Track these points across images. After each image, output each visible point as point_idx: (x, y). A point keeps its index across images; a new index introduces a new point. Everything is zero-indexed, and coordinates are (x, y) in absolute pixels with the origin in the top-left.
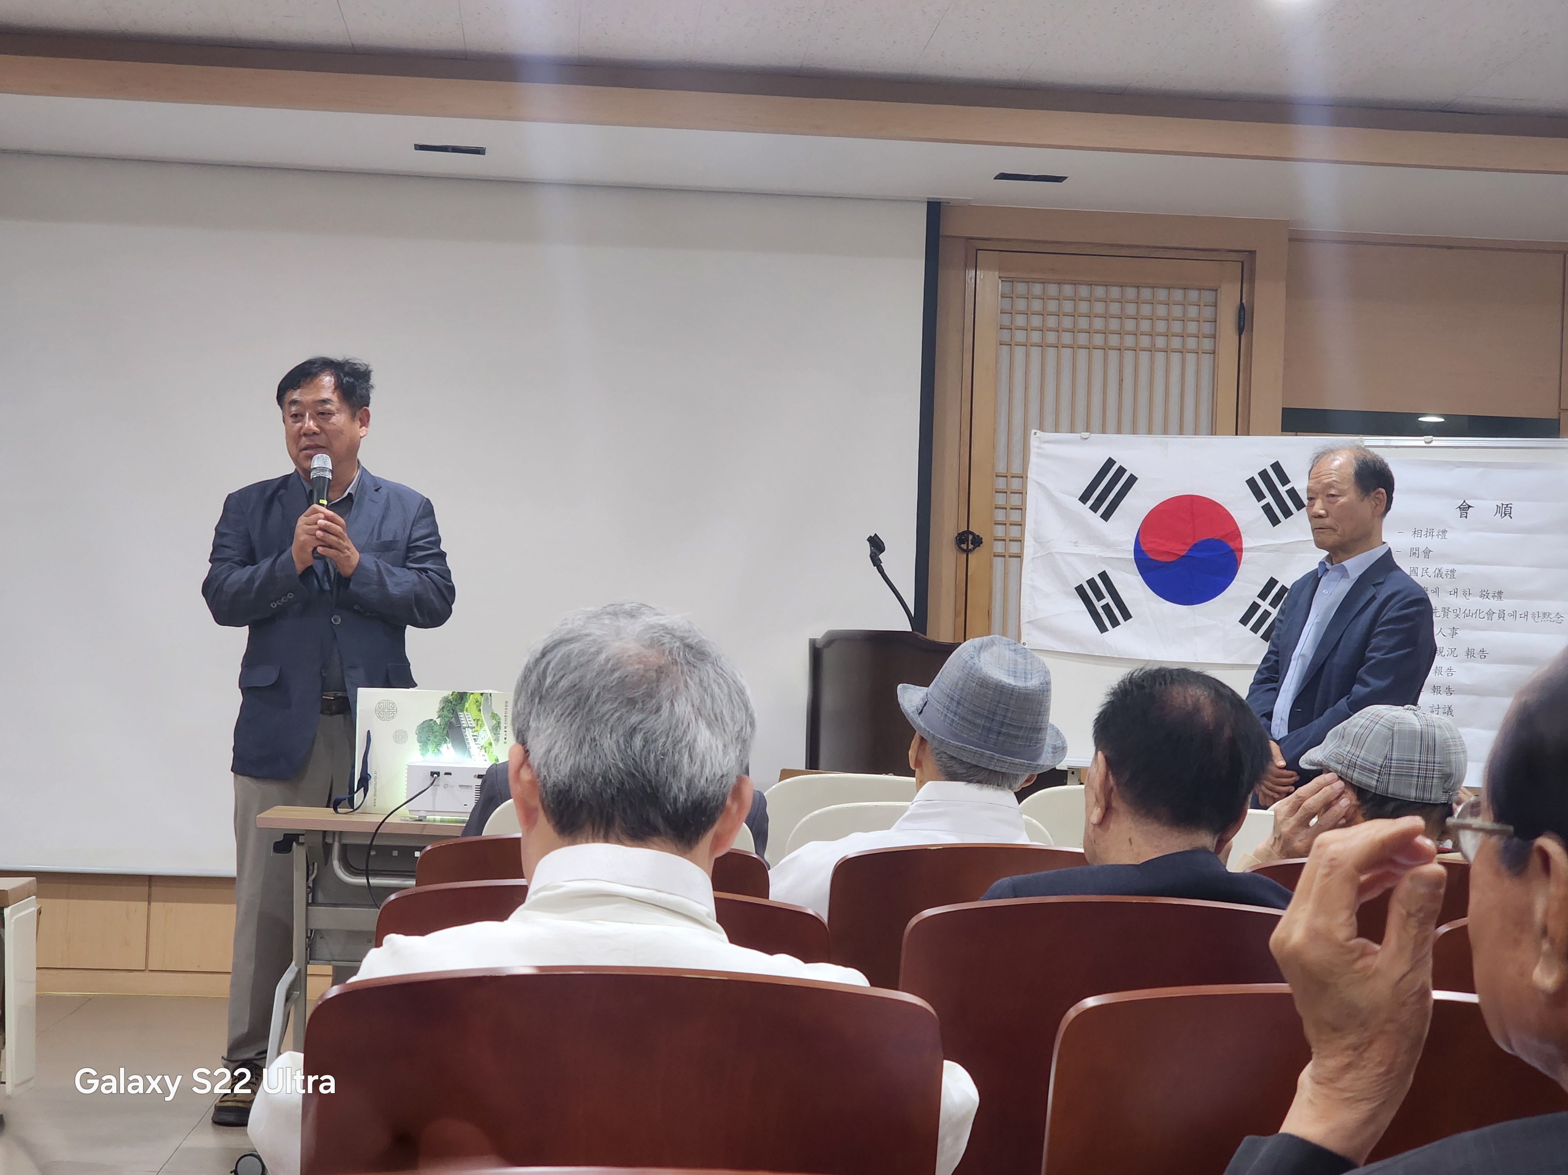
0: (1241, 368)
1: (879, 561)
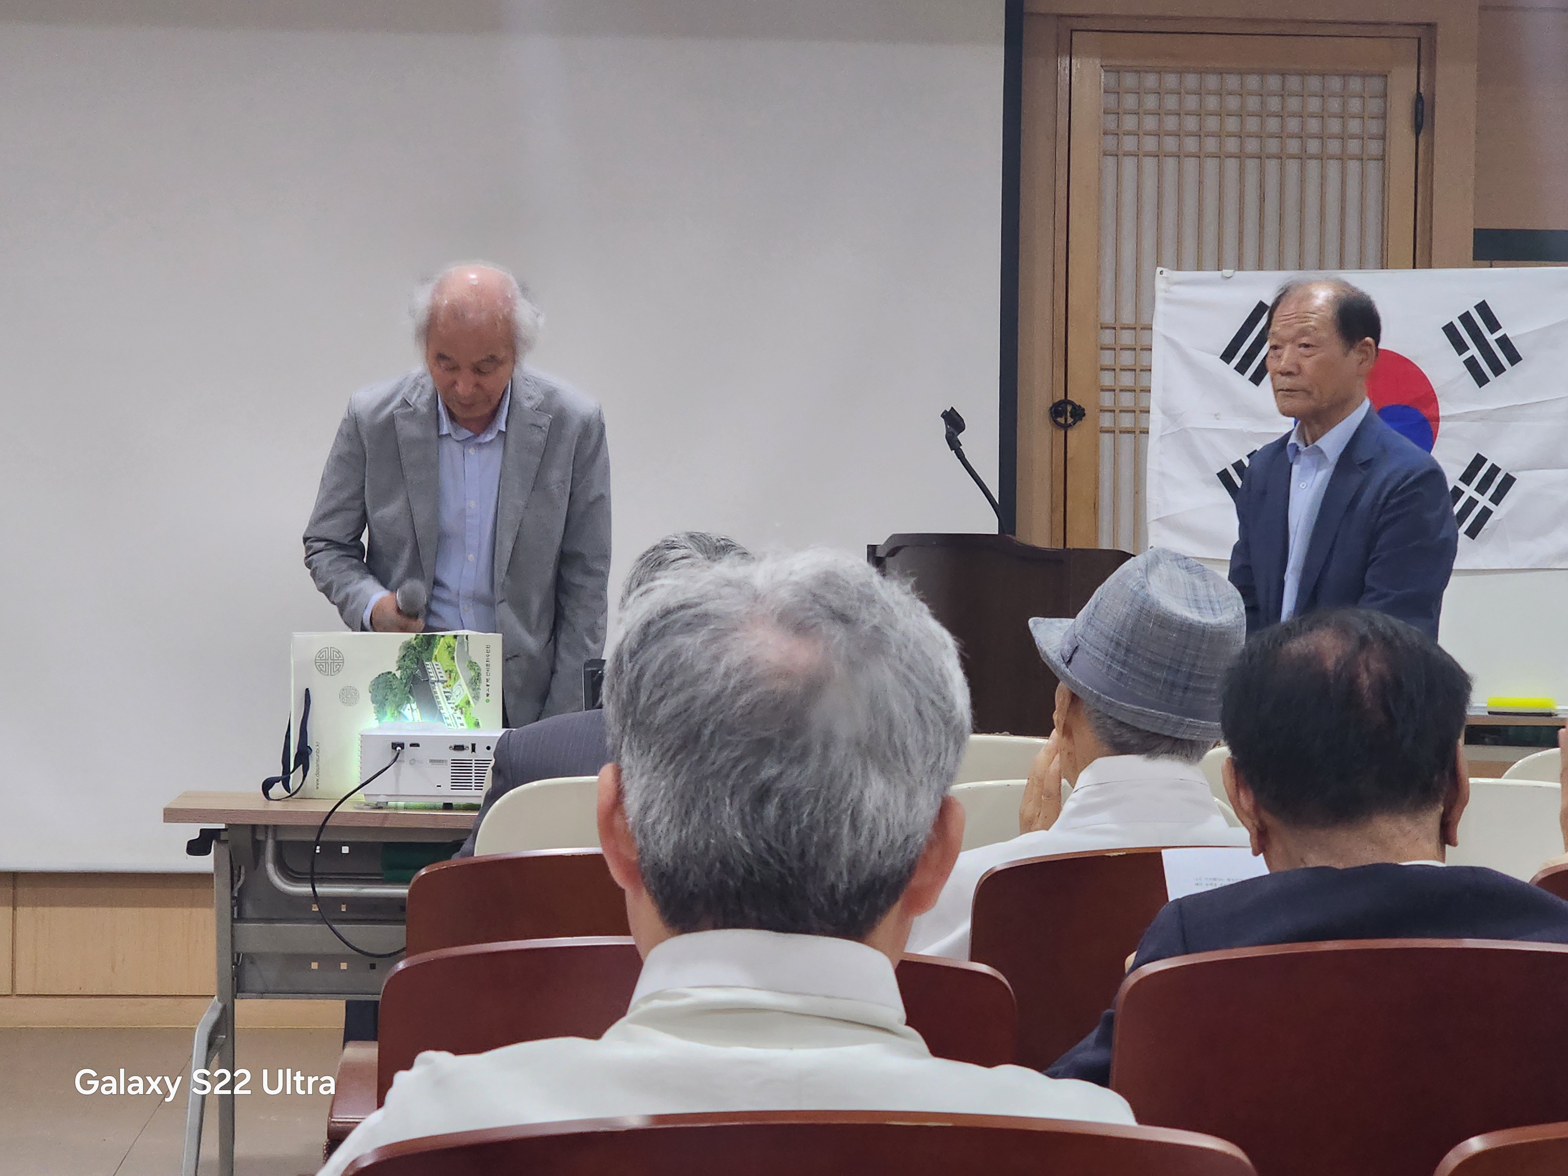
0: (1419, 178)
1: (957, 443)
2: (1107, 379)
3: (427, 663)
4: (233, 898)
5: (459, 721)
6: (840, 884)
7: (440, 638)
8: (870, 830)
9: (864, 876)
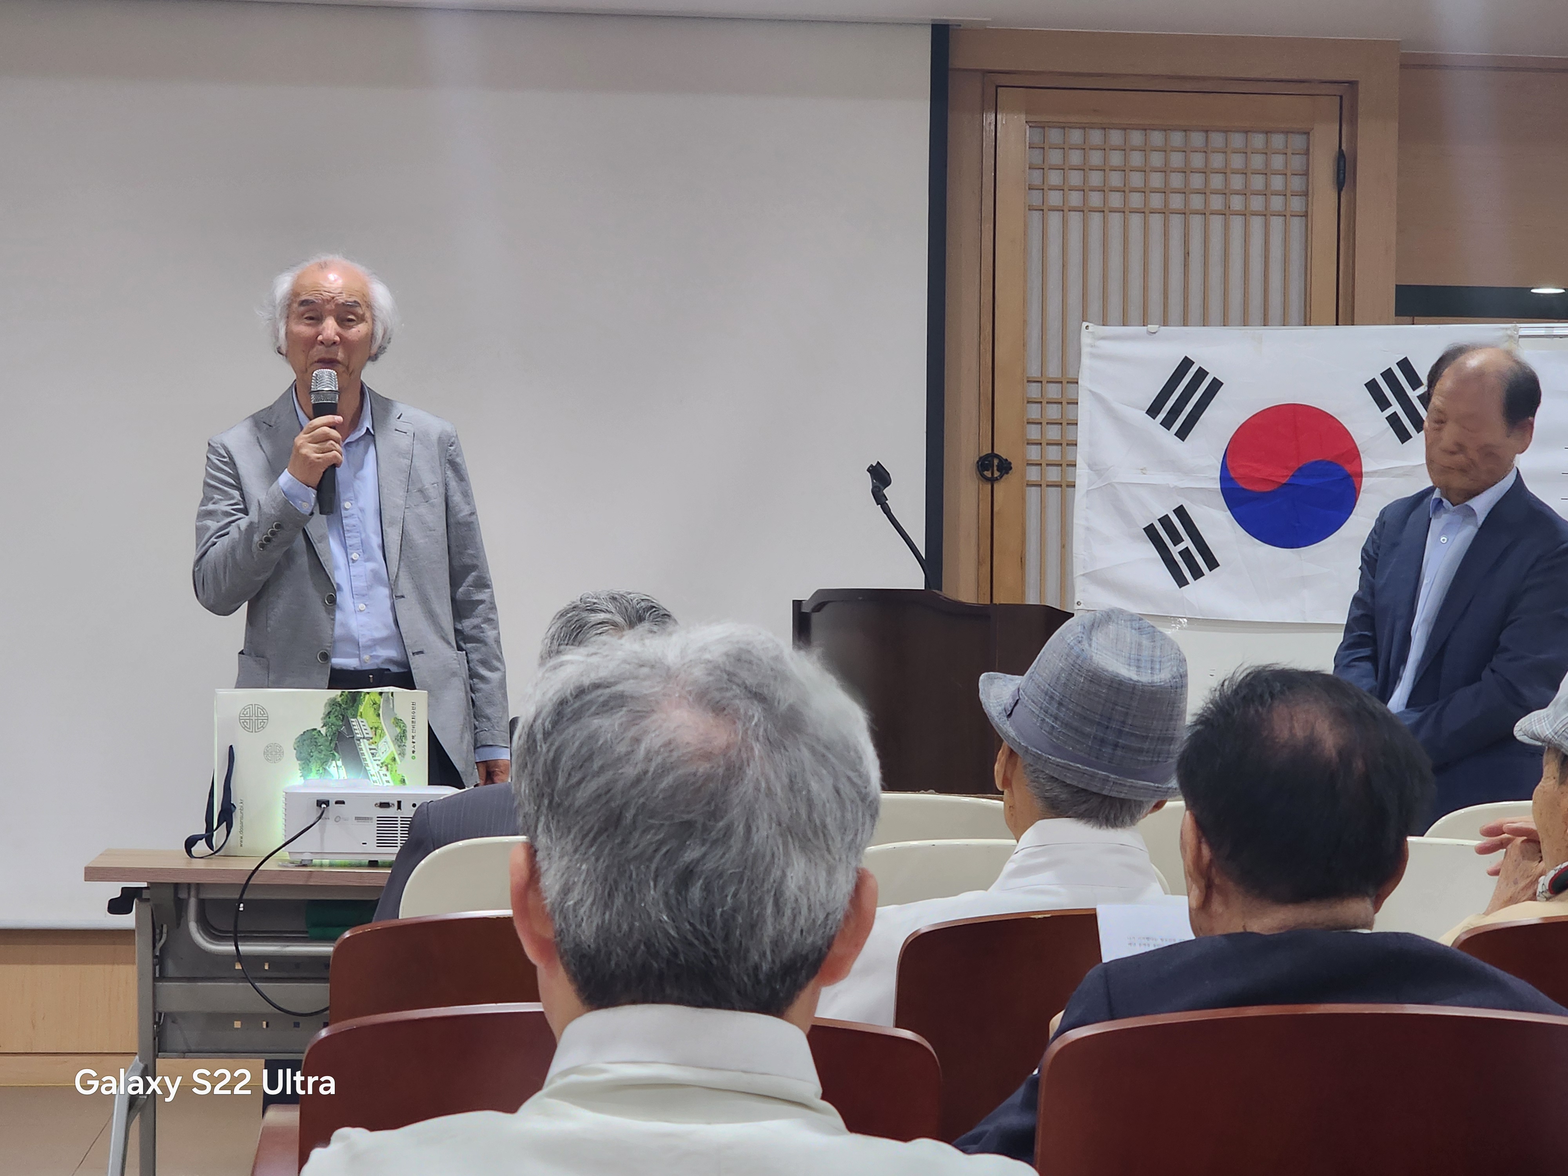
0: (1342, 234)
1: (884, 498)
2: (1034, 433)
3: (352, 720)
4: (155, 957)
5: (385, 779)
6: (764, 964)
7: (365, 695)
8: (793, 909)
9: (787, 953)
